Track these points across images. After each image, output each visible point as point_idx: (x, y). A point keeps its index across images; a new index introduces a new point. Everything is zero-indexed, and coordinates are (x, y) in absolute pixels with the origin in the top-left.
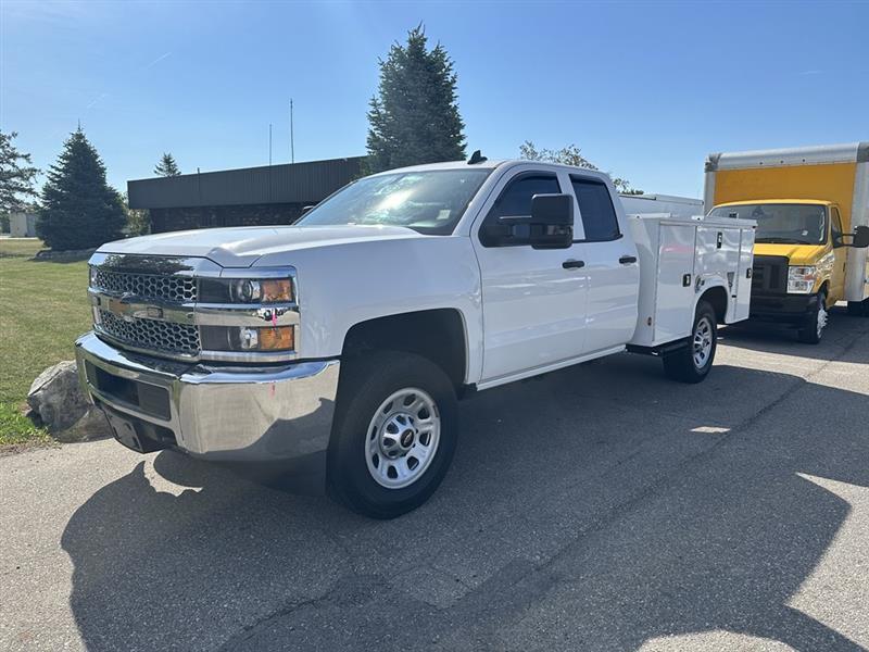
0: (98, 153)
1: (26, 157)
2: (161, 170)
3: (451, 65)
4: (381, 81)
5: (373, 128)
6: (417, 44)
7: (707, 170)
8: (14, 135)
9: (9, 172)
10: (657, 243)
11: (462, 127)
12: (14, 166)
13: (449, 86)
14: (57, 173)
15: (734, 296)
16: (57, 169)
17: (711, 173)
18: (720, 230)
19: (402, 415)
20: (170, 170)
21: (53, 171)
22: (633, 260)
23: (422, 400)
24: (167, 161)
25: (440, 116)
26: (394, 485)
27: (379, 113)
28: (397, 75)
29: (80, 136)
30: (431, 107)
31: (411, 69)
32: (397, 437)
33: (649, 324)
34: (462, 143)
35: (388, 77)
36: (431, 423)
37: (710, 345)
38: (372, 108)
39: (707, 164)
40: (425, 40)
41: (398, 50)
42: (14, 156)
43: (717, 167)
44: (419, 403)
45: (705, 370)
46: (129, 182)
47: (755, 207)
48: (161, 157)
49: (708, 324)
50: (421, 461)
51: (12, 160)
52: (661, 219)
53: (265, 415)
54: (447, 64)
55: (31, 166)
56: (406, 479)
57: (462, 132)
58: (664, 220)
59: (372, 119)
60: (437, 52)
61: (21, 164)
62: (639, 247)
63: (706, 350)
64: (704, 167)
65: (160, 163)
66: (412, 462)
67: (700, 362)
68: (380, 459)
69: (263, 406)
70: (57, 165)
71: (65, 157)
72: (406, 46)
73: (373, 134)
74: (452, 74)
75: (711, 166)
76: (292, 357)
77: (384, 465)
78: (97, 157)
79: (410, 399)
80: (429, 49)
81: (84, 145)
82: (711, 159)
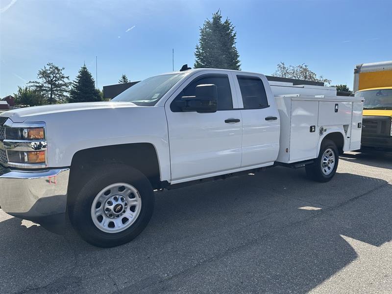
0: (92, 75)
1: (67, 77)
2: (121, 81)
3: (233, 28)
4: (200, 37)
5: (197, 59)
6: (217, 19)
7: (355, 73)
8: (63, 69)
9: (61, 84)
10: (290, 109)
11: (238, 56)
12: (63, 81)
13: (232, 38)
14: (76, 84)
15: (348, 137)
16: (76, 82)
17: (357, 74)
18: (337, 103)
19: (117, 196)
20: (125, 81)
21: (74, 83)
22: (275, 118)
23: (130, 189)
24: (124, 78)
25: (227, 52)
26: (113, 231)
27: (199, 52)
28: (208, 34)
29: (85, 68)
30: (223, 48)
31: (214, 31)
32: (112, 207)
33: (287, 152)
34: (239, 64)
35: (203, 35)
36: (136, 201)
37: (333, 163)
38: (197, 50)
39: (355, 70)
40: (221, 17)
41: (208, 23)
42: (63, 77)
43: (360, 71)
44: (127, 191)
45: (331, 175)
46: (104, 87)
47: (378, 91)
48: (122, 76)
49: (332, 152)
50: (130, 220)
51: (62, 79)
52: (292, 97)
53: (34, 196)
54: (231, 28)
55: (70, 81)
56: (120, 228)
57: (238, 59)
58: (294, 97)
59: (197, 55)
60: (226, 22)
61: (66, 80)
62: (280, 112)
63: (332, 165)
64: (354, 71)
65: (121, 79)
66: (125, 220)
67: (327, 172)
68: (104, 217)
69: (32, 191)
70: (76, 80)
71: (79, 77)
72: (212, 21)
73: (197, 62)
74: (234, 32)
75: (357, 71)
76: (43, 166)
77: (106, 220)
78: (91, 76)
79: (122, 189)
80: (223, 21)
81: (86, 71)
82: (357, 67)
